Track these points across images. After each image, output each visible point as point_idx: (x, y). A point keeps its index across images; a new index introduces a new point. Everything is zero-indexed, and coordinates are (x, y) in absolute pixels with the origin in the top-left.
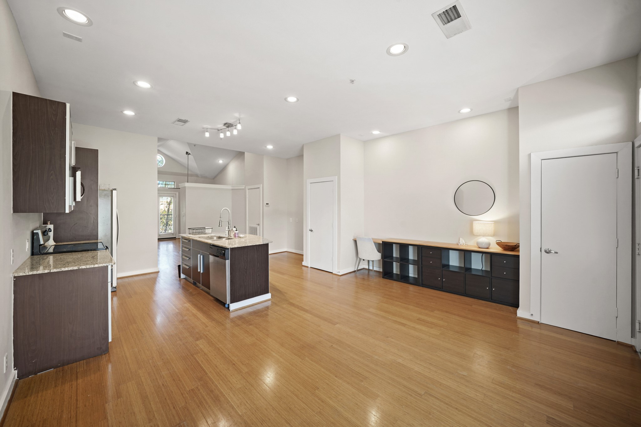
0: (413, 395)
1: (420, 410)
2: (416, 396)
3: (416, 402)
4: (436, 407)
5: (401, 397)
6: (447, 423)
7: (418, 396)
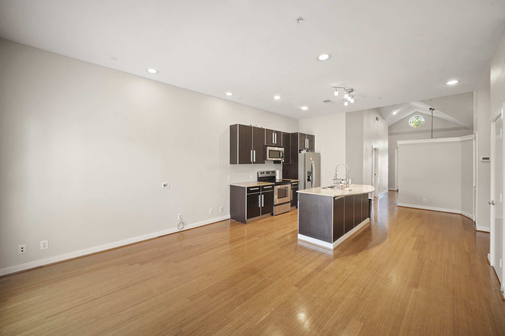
0: (184, 322)
1: (168, 321)
2: (181, 323)
3: (176, 321)
4: (165, 333)
5: (185, 314)
6: (149, 334)
7: (181, 325)
